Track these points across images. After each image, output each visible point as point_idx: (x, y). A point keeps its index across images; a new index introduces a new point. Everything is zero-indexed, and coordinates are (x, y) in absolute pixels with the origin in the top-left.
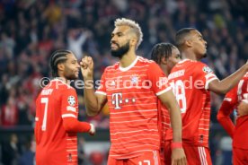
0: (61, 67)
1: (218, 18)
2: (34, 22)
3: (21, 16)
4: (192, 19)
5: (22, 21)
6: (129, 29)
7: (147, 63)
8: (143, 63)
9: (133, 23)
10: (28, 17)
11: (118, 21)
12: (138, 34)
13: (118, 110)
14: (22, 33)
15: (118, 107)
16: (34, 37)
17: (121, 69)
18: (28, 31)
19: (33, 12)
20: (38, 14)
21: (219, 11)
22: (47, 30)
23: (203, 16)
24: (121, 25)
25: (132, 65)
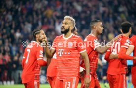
0: (37, 36)
1: (122, 15)
2: (40, 17)
3: (34, 14)
4: (111, 16)
5: (35, 16)
6: (70, 21)
7: (77, 38)
8: (75, 37)
9: (72, 18)
10: (37, 14)
11: (66, 17)
12: (74, 24)
13: (60, 57)
14: (35, 21)
15: (60, 55)
16: (40, 23)
17: (64, 38)
18: (38, 21)
19: (39, 12)
20: (42, 13)
21: (123, 12)
22: (46, 20)
23: (116, 14)
24: (67, 19)
25: (70, 37)
